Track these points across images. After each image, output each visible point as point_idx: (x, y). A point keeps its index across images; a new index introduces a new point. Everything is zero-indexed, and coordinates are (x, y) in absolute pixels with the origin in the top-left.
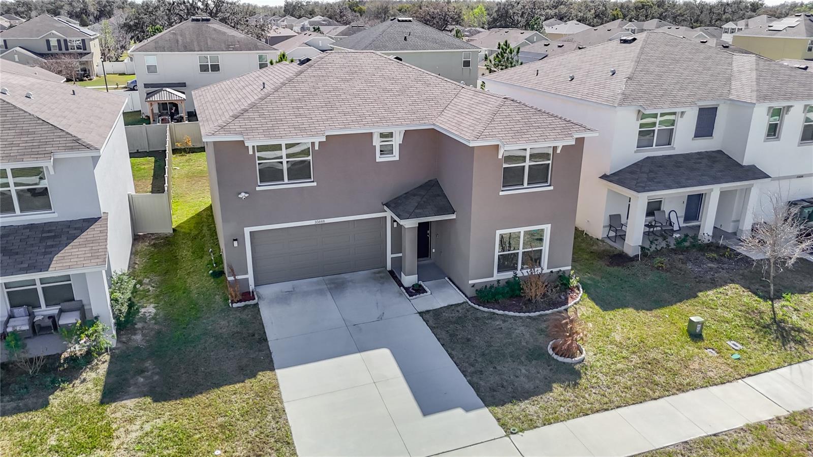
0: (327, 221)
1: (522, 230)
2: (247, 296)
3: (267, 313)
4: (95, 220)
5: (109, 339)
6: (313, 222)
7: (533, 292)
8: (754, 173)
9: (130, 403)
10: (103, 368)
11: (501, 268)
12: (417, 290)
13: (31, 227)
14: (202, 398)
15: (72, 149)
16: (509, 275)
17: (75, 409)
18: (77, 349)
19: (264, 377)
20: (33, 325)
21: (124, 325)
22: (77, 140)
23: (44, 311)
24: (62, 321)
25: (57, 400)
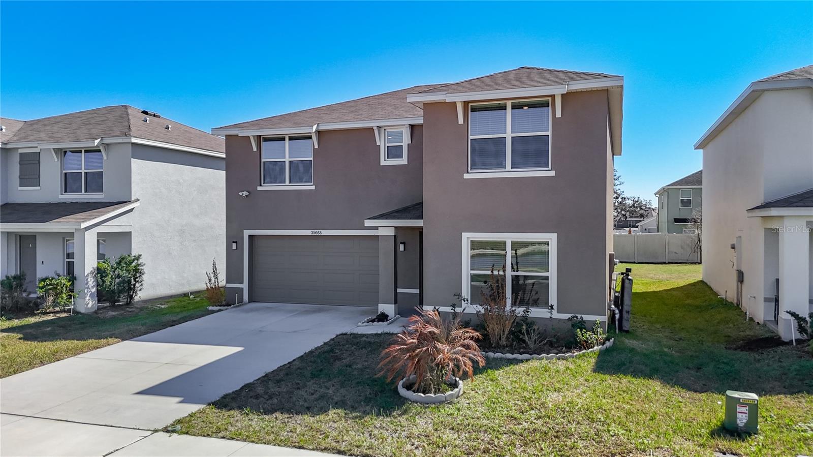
0: (325, 233)
1: (508, 239)
4: (124, 203)
6: (308, 232)
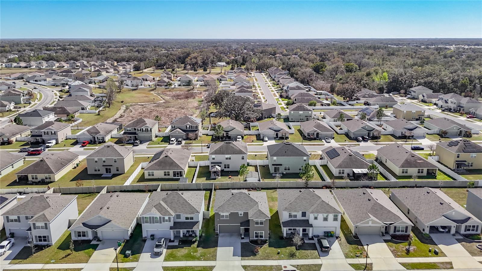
0: (231, 224)
1: (259, 232)
2: (217, 235)
3: (219, 239)
4: (198, 222)
5: (198, 239)
6: (228, 225)
7: (259, 242)
8: (311, 226)
9: (200, 248)
10: (197, 243)
11: (256, 237)
12: (243, 238)
13: (191, 222)
14: (208, 249)
15: (197, 213)
16: (256, 238)
17: (194, 247)
18: (194, 239)
19: (216, 248)
20: (189, 235)
21: (200, 237)
22: (198, 211)
23: (191, 233)
24: (193, 235)
25: (192, 246)
